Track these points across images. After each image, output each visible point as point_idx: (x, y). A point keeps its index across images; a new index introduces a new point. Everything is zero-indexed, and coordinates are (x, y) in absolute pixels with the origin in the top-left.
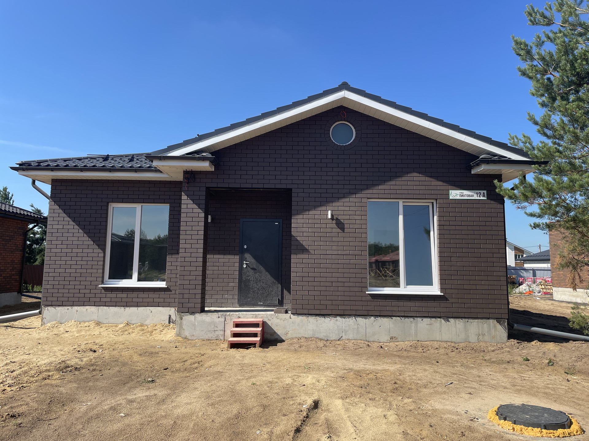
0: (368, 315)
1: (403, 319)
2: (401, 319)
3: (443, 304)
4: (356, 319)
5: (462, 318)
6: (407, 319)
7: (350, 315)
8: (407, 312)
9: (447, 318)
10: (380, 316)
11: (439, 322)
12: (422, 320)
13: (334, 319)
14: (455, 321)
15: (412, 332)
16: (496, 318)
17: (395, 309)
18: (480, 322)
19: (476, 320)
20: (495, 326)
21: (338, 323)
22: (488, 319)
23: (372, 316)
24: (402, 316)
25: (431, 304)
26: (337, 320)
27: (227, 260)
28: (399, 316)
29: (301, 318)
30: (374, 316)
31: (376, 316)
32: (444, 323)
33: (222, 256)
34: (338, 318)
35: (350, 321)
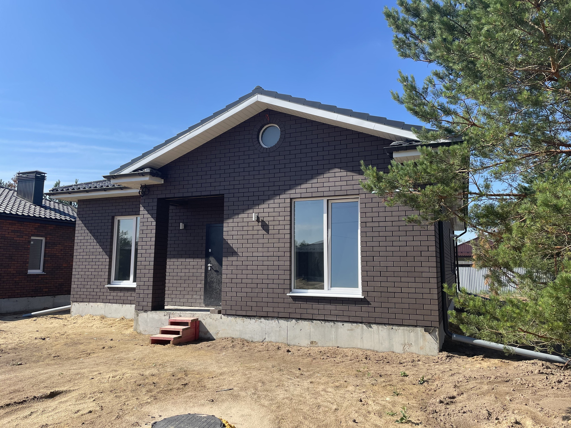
0: (289, 318)
1: (323, 323)
2: (322, 323)
3: (365, 308)
4: (278, 321)
5: (385, 324)
6: (327, 323)
7: (273, 317)
8: (327, 316)
9: (369, 324)
10: (301, 319)
11: (360, 327)
12: (343, 325)
13: (258, 321)
14: (378, 327)
15: (333, 338)
16: (425, 326)
17: (316, 312)
18: (406, 330)
19: (402, 328)
20: (423, 336)
21: (262, 325)
22: (416, 326)
23: (294, 318)
24: (323, 320)
25: (353, 307)
26: (261, 322)
27: (195, 263)
28: (319, 320)
29: (230, 318)
30: (296, 319)
31: (297, 319)
32: (366, 329)
33: (192, 260)
34: (263, 320)
35: (273, 324)
